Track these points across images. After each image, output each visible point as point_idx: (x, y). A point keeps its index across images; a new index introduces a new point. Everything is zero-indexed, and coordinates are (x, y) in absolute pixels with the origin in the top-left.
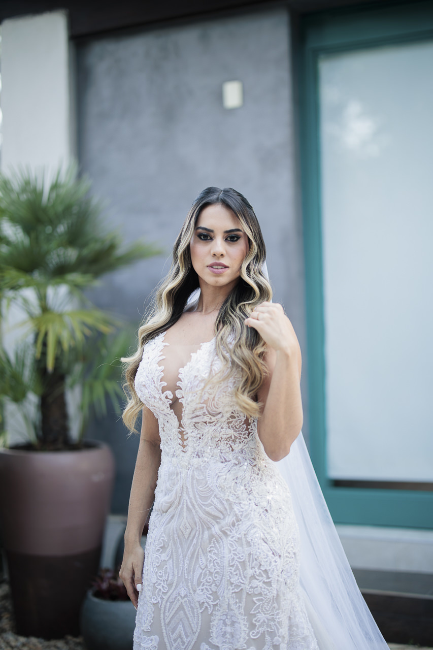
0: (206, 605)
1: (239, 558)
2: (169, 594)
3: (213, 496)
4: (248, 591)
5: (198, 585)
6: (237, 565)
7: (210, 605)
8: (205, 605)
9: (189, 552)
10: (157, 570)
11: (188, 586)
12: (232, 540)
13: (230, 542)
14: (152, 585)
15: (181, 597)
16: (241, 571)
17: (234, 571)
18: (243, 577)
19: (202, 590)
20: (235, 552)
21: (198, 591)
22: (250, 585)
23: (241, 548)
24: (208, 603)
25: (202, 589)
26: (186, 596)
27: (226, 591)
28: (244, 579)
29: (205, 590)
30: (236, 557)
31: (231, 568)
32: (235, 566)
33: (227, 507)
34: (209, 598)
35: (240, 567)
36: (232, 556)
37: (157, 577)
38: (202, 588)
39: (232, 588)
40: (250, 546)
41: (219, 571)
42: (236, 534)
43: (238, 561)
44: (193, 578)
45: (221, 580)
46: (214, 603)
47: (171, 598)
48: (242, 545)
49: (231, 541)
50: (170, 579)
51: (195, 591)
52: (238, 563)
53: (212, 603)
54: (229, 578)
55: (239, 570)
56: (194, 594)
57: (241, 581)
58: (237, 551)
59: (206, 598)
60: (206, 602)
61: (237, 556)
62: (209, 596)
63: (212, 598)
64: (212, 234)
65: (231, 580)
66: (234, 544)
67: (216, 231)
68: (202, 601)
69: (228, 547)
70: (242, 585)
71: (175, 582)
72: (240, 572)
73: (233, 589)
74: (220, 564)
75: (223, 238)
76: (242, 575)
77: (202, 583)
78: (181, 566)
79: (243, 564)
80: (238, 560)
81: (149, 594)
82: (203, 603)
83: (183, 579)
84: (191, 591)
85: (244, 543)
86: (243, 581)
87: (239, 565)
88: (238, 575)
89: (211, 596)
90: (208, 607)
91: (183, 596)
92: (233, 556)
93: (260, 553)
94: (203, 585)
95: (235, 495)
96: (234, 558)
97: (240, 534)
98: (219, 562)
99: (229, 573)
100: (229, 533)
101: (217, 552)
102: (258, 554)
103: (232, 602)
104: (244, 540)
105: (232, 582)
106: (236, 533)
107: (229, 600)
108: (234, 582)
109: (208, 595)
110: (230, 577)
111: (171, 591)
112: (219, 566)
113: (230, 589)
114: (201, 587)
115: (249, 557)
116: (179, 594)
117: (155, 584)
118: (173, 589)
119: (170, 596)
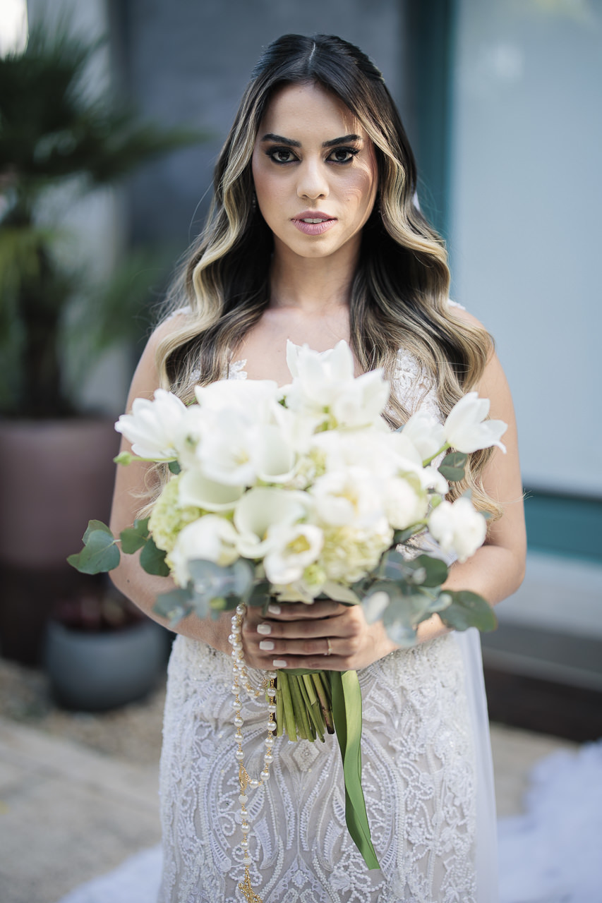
0: (355, 894)
1: (426, 794)
2: (267, 889)
3: (374, 686)
4: (437, 852)
5: (337, 860)
6: (421, 807)
7: (364, 895)
8: (353, 896)
9: (311, 799)
10: (229, 845)
11: (311, 867)
12: (407, 760)
13: (404, 765)
14: (222, 875)
15: (297, 888)
16: (428, 817)
17: (417, 821)
18: (430, 828)
19: (346, 868)
20: (416, 783)
21: (335, 872)
22: (440, 840)
23: (426, 774)
24: (360, 891)
25: (344, 866)
26: (308, 885)
27: (401, 862)
28: (431, 830)
29: (352, 867)
30: (418, 793)
31: (410, 815)
32: (418, 809)
33: (399, 701)
34: (365, 881)
35: (426, 810)
36: (410, 792)
37: (233, 859)
38: (347, 864)
39: (412, 854)
40: (442, 765)
41: (382, 824)
42: (413, 748)
43: (423, 800)
44: (323, 848)
45: (389, 844)
46: (373, 890)
47: (272, 895)
48: (427, 767)
49: (406, 763)
50: (265, 858)
51: (328, 873)
52: (423, 804)
53: (369, 890)
54: (406, 837)
55: (425, 816)
56: (327, 878)
57: (428, 836)
58: (420, 780)
59: (356, 881)
60: (356, 889)
61: (420, 789)
62: (362, 876)
63: (369, 879)
64: (297, 150)
65: (410, 838)
66: (413, 767)
67: (303, 143)
68: (346, 889)
69: (401, 776)
70: (430, 843)
71: (280, 861)
72: (426, 819)
73: (415, 855)
74: (385, 812)
75: (322, 156)
76: (429, 824)
77: (345, 855)
78: (291, 827)
79: (432, 804)
80: (423, 797)
81: (218, 895)
82: (350, 892)
83: (299, 854)
84: (321, 874)
85: (432, 761)
86: (431, 834)
87: (425, 807)
88: (423, 826)
89: (366, 877)
90: (361, 897)
91: (301, 887)
92: (413, 791)
93: (456, 775)
94: (348, 857)
95: (413, 675)
96: (415, 794)
97: (422, 746)
98: (383, 808)
99: (406, 825)
100: (398, 747)
101: (375, 790)
102: (453, 777)
103: (413, 880)
104: (430, 756)
105: (413, 842)
106: (415, 745)
107: (406, 877)
108: (417, 841)
109: (359, 875)
110: (408, 833)
111: (272, 881)
112: (383, 815)
113: (408, 857)
114: (342, 863)
115: (441, 787)
116: (291, 884)
117: (228, 873)
118: (276, 876)
119: (270, 892)
